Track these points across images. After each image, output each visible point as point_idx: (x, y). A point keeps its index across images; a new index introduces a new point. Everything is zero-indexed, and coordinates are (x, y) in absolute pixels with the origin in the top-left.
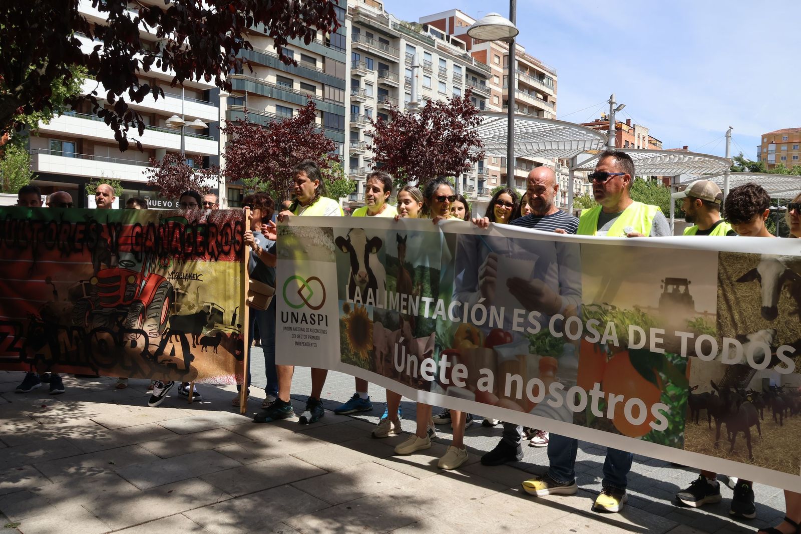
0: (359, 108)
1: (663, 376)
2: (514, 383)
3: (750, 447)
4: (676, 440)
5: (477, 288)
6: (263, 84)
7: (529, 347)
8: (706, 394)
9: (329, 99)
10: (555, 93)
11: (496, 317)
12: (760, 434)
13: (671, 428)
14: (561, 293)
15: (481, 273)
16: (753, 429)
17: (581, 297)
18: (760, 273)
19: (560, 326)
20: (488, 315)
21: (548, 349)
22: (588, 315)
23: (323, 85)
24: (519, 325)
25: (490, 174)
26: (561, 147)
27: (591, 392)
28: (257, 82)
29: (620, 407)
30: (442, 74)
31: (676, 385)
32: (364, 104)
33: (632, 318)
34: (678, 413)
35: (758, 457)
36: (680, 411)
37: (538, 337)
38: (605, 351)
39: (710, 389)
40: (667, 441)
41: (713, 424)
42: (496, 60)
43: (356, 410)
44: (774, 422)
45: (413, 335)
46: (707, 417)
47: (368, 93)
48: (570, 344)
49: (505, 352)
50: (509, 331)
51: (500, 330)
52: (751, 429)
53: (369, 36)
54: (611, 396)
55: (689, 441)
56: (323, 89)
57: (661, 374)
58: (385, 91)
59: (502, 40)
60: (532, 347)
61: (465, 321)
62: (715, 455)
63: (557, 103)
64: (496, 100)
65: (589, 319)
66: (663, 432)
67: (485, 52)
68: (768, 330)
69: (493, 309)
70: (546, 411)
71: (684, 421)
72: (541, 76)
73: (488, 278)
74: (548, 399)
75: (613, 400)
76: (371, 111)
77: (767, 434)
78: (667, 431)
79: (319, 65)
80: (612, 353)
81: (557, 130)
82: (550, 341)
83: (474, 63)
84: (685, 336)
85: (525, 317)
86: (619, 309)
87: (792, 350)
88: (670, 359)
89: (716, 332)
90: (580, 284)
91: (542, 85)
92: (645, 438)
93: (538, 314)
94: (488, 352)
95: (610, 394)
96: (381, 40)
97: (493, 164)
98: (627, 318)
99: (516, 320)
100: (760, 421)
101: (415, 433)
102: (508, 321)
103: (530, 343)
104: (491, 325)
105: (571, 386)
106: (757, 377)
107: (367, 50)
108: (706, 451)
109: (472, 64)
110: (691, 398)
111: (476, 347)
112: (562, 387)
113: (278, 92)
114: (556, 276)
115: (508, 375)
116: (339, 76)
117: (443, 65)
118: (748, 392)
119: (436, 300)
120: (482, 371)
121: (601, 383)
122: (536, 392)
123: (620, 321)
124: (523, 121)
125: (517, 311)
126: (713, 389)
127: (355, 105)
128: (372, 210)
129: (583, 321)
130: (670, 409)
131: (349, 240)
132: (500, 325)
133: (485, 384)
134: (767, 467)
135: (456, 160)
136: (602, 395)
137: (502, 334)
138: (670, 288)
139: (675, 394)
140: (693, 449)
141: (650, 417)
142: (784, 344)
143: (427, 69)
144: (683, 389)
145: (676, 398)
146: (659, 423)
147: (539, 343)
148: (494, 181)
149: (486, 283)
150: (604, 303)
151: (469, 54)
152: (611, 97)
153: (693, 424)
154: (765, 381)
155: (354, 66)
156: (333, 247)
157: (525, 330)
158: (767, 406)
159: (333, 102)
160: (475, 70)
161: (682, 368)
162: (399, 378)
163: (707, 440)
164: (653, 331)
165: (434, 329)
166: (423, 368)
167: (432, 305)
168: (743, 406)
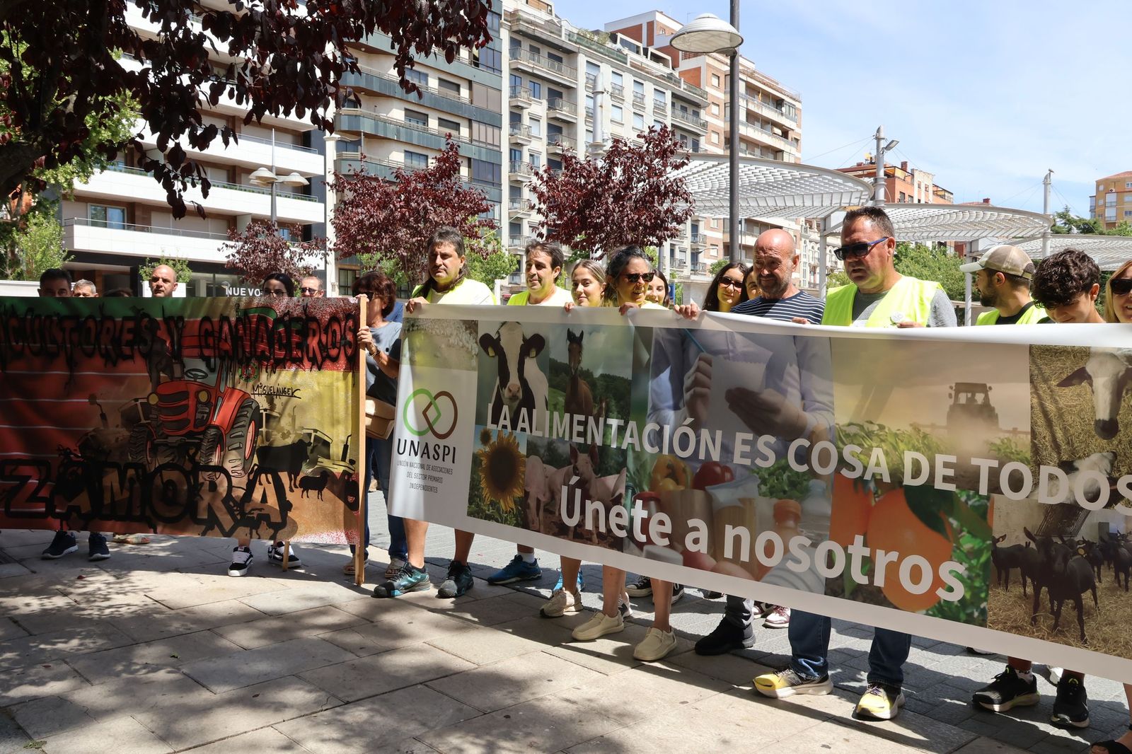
0: (521, 152)
1: (955, 523)
3: (1081, 623)
4: (976, 614)
5: (681, 404)
6: (385, 122)
7: (758, 487)
8: (1018, 548)
9: (479, 142)
10: (799, 126)
11: (710, 445)
12: (1096, 603)
13: (968, 596)
14: (804, 409)
15: (688, 382)
16: (1087, 596)
17: (833, 414)
18: (1090, 373)
19: (803, 457)
20: (698, 443)
21: (787, 489)
22: (844, 439)
23: (470, 121)
24: (743, 455)
25: (709, 242)
26: (808, 203)
27: (851, 549)
28: (376, 119)
29: (893, 569)
30: (639, 103)
31: (973, 534)
32: (528, 147)
33: (909, 442)
34: (978, 575)
35: (1093, 638)
36: (981, 573)
37: (772, 473)
38: (869, 489)
39: (1023, 540)
40: (963, 616)
41: (1030, 590)
42: (715, 81)
43: (519, 579)
44: (1117, 585)
45: (596, 473)
46: (1021, 580)
47: (534, 132)
48: (819, 481)
49: (723, 495)
50: (728, 465)
51: (716, 464)
52: (1084, 596)
53: (535, 50)
54: (880, 553)
55: (994, 614)
56: (470, 127)
57: (951, 520)
58: (558, 128)
59: (721, 51)
60: (762, 486)
61: (666, 451)
62: (1031, 635)
63: (802, 142)
64: (714, 138)
65: (845, 445)
66: (956, 603)
67: (698, 69)
68: (1105, 454)
69: (705, 433)
70: (784, 578)
71: (988, 586)
72: (779, 103)
73: (699, 389)
74: (788, 559)
75: (883, 559)
76: (538, 157)
77: (1107, 603)
78: (962, 601)
79: (464, 93)
80: (880, 492)
81: (802, 178)
82: (788, 476)
83: (683, 86)
84: (985, 465)
85: (752, 444)
86: (889, 429)
88: (963, 498)
89: (1029, 458)
90: (832, 395)
91: (780, 116)
92: (931, 613)
93: (771, 439)
94: (699, 495)
95: (878, 551)
96: (551, 56)
97: (712, 229)
98: (902, 441)
99: (739, 448)
100: (1097, 584)
101: (601, 609)
102: (727, 450)
103: (759, 481)
104: (702, 456)
105: (822, 540)
106: (1091, 521)
107: (531, 71)
108: (1019, 629)
109: (680, 87)
110: (996, 552)
111: (682, 487)
112: (808, 542)
113: (407, 133)
114: (797, 385)
115: (728, 528)
116: (491, 108)
117: (638, 89)
118: (1078, 543)
119: (626, 423)
120: (692, 523)
121: (865, 535)
122: (769, 551)
123: (891, 446)
124: (753, 167)
126: (1028, 540)
127: (516, 149)
128: (534, 296)
129: (838, 448)
130: (966, 569)
131: (499, 339)
132: (716, 457)
133: (696, 541)
134: (1105, 652)
135: (656, 222)
136: (867, 552)
137: (718, 470)
138: (963, 398)
139: (972, 548)
140: (1000, 626)
141: (938, 582)
142: (1128, 473)
143: (617, 95)
144: (984, 541)
145: (975, 554)
146: (951, 590)
147: (773, 481)
148: (713, 252)
149: (695, 396)
150: (867, 422)
151: (676, 74)
152: (878, 131)
153: (1000, 590)
154: (1103, 526)
155: (514, 95)
156: (476, 348)
157: (753, 462)
158: (1106, 563)
159: (484, 145)
160: (684, 96)
161: (983, 513)
162: (571, 534)
163: (1021, 613)
164: (940, 459)
165: (623, 464)
166: (613, 520)
167: (621, 430)
168: (1073, 562)
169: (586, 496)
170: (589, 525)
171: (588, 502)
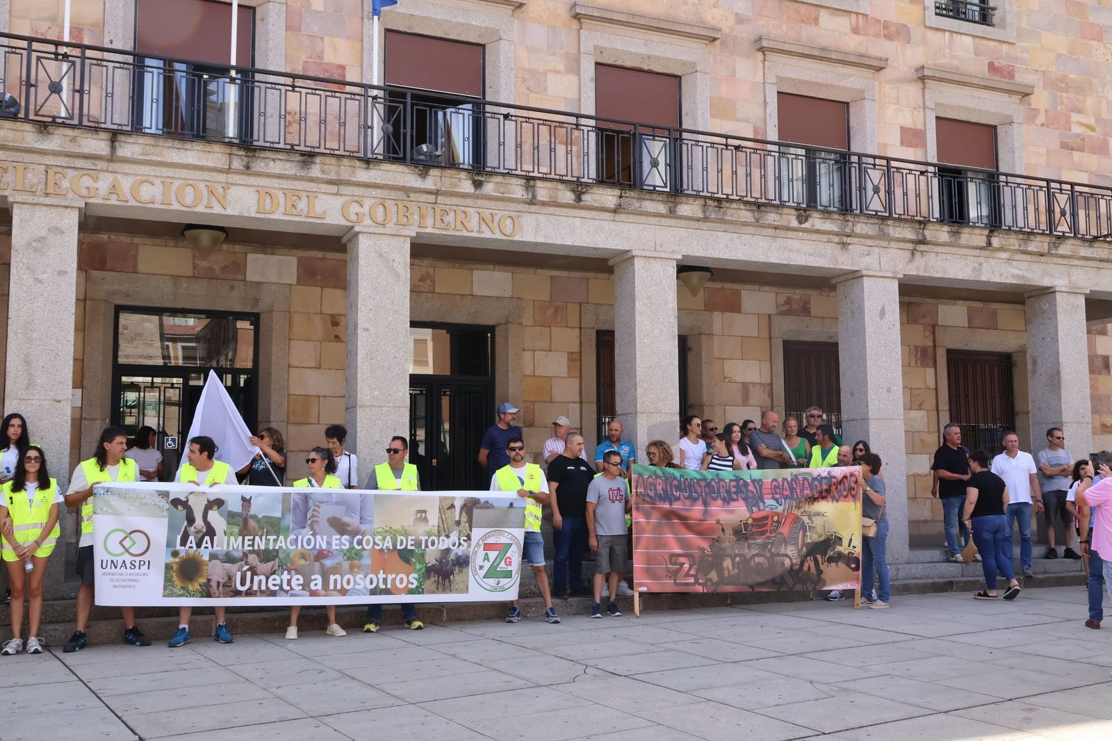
1: (414, 560)
2: (336, 581)
4: (421, 590)
5: (307, 526)
7: (343, 557)
8: (435, 565)
11: (321, 542)
12: (454, 578)
13: (418, 585)
14: (361, 524)
15: (309, 516)
16: (452, 577)
17: (372, 524)
18: (455, 505)
19: (360, 543)
20: (315, 542)
21: (354, 556)
24: (337, 545)
27: (379, 576)
29: (394, 580)
31: (420, 563)
33: (400, 533)
35: (454, 590)
36: (422, 576)
37: (348, 550)
38: (385, 552)
39: (434, 562)
40: (416, 592)
41: (436, 578)
44: (459, 572)
45: (260, 562)
46: (434, 576)
48: (366, 552)
49: (328, 563)
50: (330, 550)
51: (324, 550)
54: (389, 575)
55: (426, 589)
60: (345, 556)
61: (300, 547)
62: (437, 593)
66: (415, 588)
68: (457, 531)
69: (318, 537)
70: (355, 592)
71: (425, 579)
73: (314, 519)
74: (356, 585)
75: (390, 577)
77: (456, 578)
80: (389, 553)
82: (355, 551)
84: (424, 538)
86: (393, 529)
87: (466, 538)
88: (415, 550)
89: (437, 535)
90: (373, 517)
92: (406, 593)
93: (346, 537)
94: (317, 564)
98: (397, 532)
99: (334, 542)
100: (455, 573)
102: (329, 543)
103: (343, 555)
104: (318, 547)
105: (368, 574)
106: (453, 553)
108: (433, 592)
110: (426, 568)
111: (308, 562)
112: (363, 576)
114: (358, 514)
115: (331, 576)
118: (450, 560)
119: (278, 537)
120: (313, 577)
121: (384, 569)
122: (348, 582)
123: (392, 535)
125: (334, 537)
126: (436, 562)
130: (417, 575)
132: (324, 547)
133: (316, 585)
134: (457, 593)
136: (384, 576)
137: (325, 552)
138: (419, 515)
139: (419, 568)
140: (428, 593)
141: (409, 582)
142: (463, 536)
144: (423, 564)
145: (420, 570)
146: (412, 583)
147: (349, 554)
149: (312, 522)
150: (385, 526)
153: (428, 580)
154: (457, 554)
157: (340, 547)
158: (457, 565)
161: (423, 555)
162: (243, 594)
163: (434, 587)
164: (410, 538)
165: (277, 556)
166: (271, 582)
167: (275, 541)
168: (448, 567)
169: (254, 573)
170: (255, 587)
171: (255, 577)
